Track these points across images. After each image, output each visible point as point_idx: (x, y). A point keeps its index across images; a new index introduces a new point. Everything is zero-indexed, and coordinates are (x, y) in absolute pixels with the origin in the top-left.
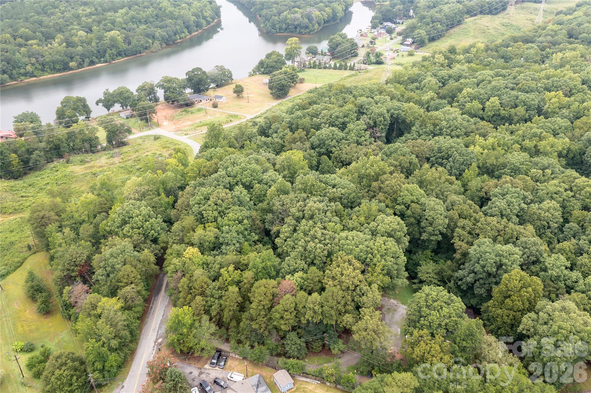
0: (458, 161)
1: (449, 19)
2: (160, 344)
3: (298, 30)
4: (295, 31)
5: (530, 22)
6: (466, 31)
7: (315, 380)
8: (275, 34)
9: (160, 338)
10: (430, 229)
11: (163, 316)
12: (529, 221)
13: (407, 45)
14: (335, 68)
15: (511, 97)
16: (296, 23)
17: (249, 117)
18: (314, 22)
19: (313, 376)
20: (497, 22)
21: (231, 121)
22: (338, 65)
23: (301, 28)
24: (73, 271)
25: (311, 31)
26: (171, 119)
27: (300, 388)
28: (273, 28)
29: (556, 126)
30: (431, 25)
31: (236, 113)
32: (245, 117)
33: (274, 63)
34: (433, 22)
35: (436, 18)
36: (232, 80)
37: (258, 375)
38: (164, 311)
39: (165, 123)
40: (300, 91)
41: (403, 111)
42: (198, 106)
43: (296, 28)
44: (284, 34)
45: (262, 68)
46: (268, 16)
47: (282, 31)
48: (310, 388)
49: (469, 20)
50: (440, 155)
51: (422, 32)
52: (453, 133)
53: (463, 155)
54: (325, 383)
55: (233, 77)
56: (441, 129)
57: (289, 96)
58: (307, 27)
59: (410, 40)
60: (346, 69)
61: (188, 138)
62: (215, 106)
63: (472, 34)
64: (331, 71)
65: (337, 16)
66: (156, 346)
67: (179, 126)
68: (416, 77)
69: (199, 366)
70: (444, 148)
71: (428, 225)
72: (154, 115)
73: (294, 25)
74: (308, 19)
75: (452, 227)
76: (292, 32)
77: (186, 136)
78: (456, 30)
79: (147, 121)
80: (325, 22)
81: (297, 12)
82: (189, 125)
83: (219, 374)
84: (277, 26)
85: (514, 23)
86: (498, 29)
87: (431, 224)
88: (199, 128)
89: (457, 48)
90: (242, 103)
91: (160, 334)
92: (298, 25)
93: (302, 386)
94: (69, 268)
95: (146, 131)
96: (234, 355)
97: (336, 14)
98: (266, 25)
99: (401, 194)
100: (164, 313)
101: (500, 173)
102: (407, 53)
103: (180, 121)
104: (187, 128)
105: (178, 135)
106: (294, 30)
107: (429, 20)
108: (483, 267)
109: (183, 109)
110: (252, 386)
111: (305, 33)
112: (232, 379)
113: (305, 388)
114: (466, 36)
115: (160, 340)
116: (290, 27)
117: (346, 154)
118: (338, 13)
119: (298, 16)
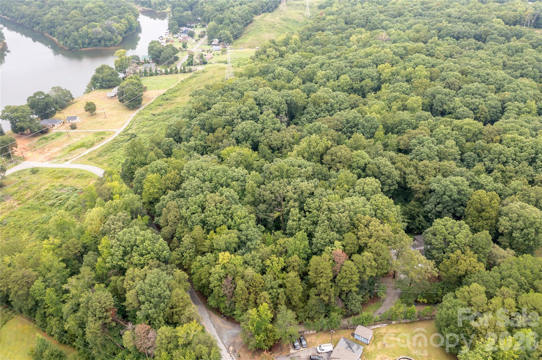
0: (367, 126)
1: (243, 19)
2: (235, 351)
3: (103, 43)
4: (100, 45)
5: (301, 16)
6: (259, 27)
7: (383, 324)
8: (79, 50)
9: (229, 347)
10: (389, 181)
11: (214, 327)
12: (444, 158)
13: (215, 45)
14: (166, 73)
15: (356, 73)
16: (99, 36)
17: (119, 131)
18: (116, 34)
19: (380, 321)
20: (278, 18)
21: (102, 138)
22: (169, 70)
23: (106, 40)
24: (106, 318)
25: (116, 43)
26: (33, 149)
27: (376, 335)
28: (76, 44)
29: (404, 88)
30: (231, 25)
31: (103, 130)
32: (115, 132)
33: (110, 77)
34: (232, 23)
35: (234, 19)
36: (73, 99)
37: (342, 339)
38: (212, 322)
39: (29, 154)
40: (150, 99)
41: (293, 97)
42: (54, 131)
43: (99, 41)
44: (88, 48)
45: (97, 83)
46: (66, 33)
47: (86, 46)
48: (384, 332)
49: (257, 18)
50: (349, 125)
51: (227, 32)
52: (342, 107)
53: (369, 121)
54: (391, 323)
55: (73, 96)
56: (331, 106)
57: (143, 105)
58: (111, 40)
59: (216, 41)
60: (177, 73)
61: (71, 163)
62: (73, 127)
63: (265, 30)
64: (164, 77)
65: (132, 26)
66: (232, 355)
67: (48, 154)
68: (266, 69)
69: (286, 354)
70: (350, 119)
71: (386, 178)
72: (15, 149)
73: (97, 38)
74: (110, 31)
75: (404, 175)
76: (96, 45)
77: (67, 162)
78: (250, 27)
79: (9, 156)
80: (125, 33)
81: (96, 26)
82: (59, 151)
83: (308, 352)
84: (80, 41)
85: (290, 18)
86: (281, 23)
87: (388, 177)
88: (73, 152)
89: (276, 41)
90: (100, 119)
91: (226, 343)
92: (101, 38)
93: (377, 333)
94: (101, 316)
95: (12, 167)
96: (308, 333)
97: (131, 24)
98: (66, 42)
99: (354, 160)
100: (213, 324)
101: (399, 129)
102: (220, 51)
103: (44, 149)
104: (59, 155)
105: (54, 163)
106: (98, 43)
107: (228, 21)
108: (450, 197)
109: (40, 138)
110: (346, 348)
111: (111, 45)
112: (323, 351)
113: (379, 333)
114: (261, 32)
115: (231, 348)
116: (93, 41)
117: (275, 140)
118: (133, 23)
119: (99, 29)
